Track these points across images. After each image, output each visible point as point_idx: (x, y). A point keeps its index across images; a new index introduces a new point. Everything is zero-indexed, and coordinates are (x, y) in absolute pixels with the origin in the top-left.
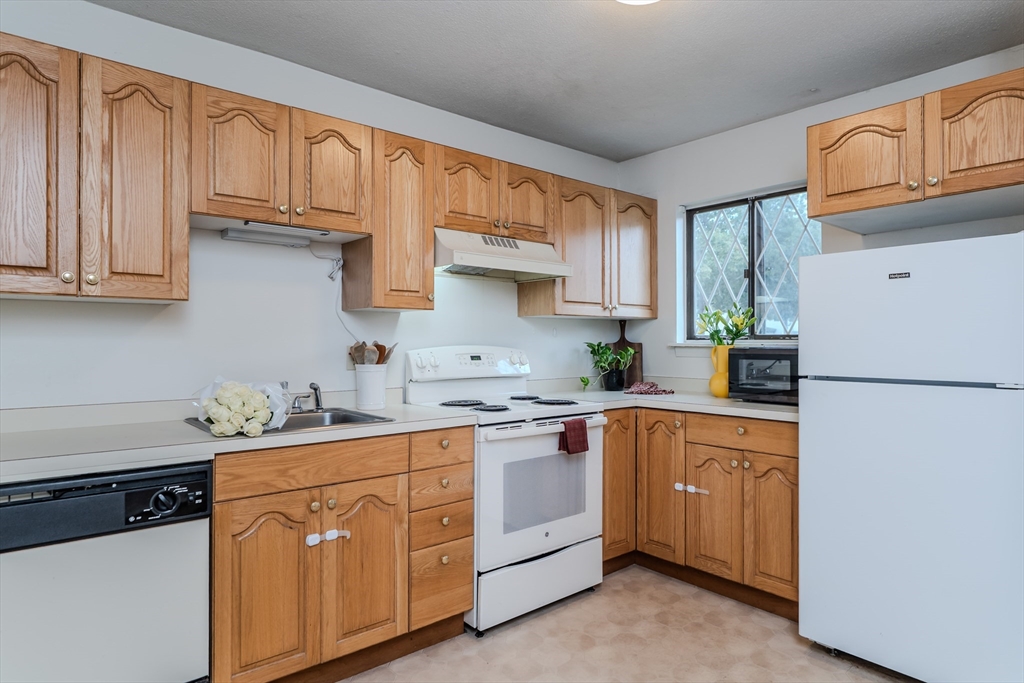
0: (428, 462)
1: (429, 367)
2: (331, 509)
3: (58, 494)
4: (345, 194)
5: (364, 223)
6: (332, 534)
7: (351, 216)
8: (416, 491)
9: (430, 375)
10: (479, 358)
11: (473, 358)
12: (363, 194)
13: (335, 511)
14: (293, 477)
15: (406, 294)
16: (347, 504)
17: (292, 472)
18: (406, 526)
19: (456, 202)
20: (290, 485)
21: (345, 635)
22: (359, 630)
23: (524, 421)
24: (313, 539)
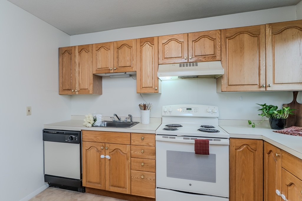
0: (136, 143)
1: (168, 112)
2: (107, 150)
3: (58, 133)
4: (128, 61)
5: (133, 68)
6: (108, 157)
7: (130, 67)
8: (133, 151)
9: (168, 114)
10: (191, 109)
11: (187, 109)
12: (133, 60)
13: (108, 150)
14: (98, 139)
15: (148, 88)
16: (112, 150)
17: (98, 137)
18: (130, 161)
19: (167, 54)
20: (97, 141)
21: (112, 186)
22: (115, 186)
23: (177, 136)
24: (102, 156)
